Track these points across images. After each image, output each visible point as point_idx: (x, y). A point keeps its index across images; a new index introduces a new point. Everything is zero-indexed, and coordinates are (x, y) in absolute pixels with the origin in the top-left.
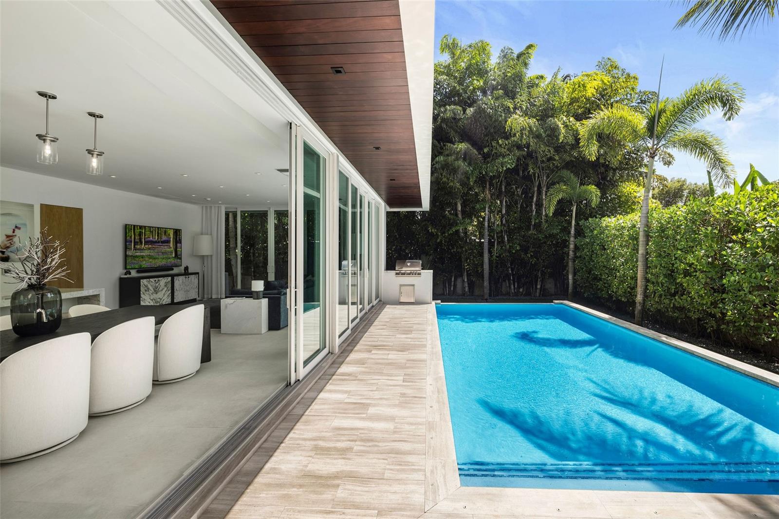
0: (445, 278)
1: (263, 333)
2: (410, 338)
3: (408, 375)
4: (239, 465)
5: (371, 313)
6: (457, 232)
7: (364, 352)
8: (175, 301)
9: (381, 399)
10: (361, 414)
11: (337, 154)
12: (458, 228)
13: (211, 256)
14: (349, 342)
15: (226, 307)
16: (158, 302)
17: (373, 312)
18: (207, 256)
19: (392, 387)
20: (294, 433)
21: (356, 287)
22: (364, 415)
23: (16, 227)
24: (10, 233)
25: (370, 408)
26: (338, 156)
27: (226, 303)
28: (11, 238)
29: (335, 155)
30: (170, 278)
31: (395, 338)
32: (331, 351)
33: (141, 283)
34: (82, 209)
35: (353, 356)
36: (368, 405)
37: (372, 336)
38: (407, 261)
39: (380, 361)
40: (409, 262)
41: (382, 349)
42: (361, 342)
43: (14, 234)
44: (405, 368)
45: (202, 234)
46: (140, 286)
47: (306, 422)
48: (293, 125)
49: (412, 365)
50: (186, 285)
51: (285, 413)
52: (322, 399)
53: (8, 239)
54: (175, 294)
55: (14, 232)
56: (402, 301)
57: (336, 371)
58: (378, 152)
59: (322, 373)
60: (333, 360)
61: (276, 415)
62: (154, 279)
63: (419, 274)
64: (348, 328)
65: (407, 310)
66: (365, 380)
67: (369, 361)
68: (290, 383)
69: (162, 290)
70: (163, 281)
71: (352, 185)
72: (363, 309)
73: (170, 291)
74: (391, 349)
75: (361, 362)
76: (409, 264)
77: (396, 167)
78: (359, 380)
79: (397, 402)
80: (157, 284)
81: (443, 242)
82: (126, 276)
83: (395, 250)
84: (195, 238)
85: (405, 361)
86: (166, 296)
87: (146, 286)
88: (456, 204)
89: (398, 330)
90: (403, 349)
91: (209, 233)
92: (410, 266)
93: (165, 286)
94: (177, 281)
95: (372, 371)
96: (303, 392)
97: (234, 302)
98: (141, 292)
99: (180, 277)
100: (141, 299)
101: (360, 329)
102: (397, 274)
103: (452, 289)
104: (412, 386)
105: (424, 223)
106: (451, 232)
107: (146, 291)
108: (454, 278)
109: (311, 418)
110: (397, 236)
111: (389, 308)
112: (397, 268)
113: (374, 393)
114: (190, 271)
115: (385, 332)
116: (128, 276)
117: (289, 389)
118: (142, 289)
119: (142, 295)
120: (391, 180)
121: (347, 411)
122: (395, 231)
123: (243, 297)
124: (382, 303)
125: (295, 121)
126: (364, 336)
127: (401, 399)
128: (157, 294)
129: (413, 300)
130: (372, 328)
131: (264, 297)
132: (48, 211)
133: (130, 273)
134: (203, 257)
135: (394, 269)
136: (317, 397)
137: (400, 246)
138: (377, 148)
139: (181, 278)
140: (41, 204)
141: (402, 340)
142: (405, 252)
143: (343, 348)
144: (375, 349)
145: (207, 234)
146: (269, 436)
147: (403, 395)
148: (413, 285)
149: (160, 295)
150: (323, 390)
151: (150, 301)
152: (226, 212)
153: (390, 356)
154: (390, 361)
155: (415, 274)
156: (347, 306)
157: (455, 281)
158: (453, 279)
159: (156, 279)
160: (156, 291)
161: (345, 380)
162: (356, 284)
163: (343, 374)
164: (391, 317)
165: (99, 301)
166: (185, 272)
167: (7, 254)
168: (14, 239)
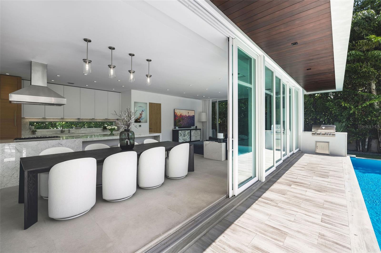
0: (359, 139)
1: (222, 161)
2: (327, 182)
3: (327, 216)
4: (183, 249)
5: (292, 158)
6: (372, 105)
7: (285, 185)
8: (191, 141)
9: (299, 232)
10: (278, 240)
11: (263, 56)
12: (373, 102)
13: (206, 122)
14: (274, 175)
15: (206, 145)
17: (293, 157)
18: (205, 122)
19: (309, 224)
20: (223, 236)
21: (280, 141)
22: (281, 244)
23: (143, 111)
24: (141, 113)
25: (287, 238)
26: (264, 57)
27: (206, 143)
29: (262, 56)
30: (189, 131)
31: (312, 179)
32: (260, 180)
33: (179, 132)
34: (161, 104)
35: (275, 186)
36: (286, 234)
37: (292, 174)
38: (322, 125)
39: (298, 195)
40: (323, 126)
41: (301, 185)
42: (283, 177)
44: (324, 208)
45: (203, 112)
46: (179, 133)
47: (234, 230)
48: (230, 39)
49: (330, 207)
50: (196, 134)
51: (221, 218)
52: (249, 215)
53: (140, 115)
54: (191, 138)
56: (317, 152)
57: (262, 195)
58: (296, 47)
59: (252, 193)
60: (261, 186)
61: (215, 217)
62: (184, 131)
63: (334, 135)
64: (273, 166)
65: (322, 159)
66: (284, 208)
67: (288, 193)
68: (229, 196)
70: (187, 132)
71: (276, 77)
72: (286, 154)
73: (189, 136)
74: (308, 187)
75: (282, 193)
76: (323, 128)
77: (311, 58)
78: (279, 207)
79: (316, 242)
80: (185, 133)
81: (356, 113)
82: (174, 129)
83: (311, 119)
84: (200, 114)
85: (323, 201)
86: (188, 138)
87: (181, 134)
88: (370, 85)
89: (315, 173)
90: (320, 190)
91: (206, 112)
92: (325, 129)
93: (188, 134)
94: (192, 132)
95: (291, 202)
96: (236, 205)
97: (209, 143)
100: (179, 139)
101: (283, 167)
102: (313, 134)
103: (366, 147)
104: (331, 229)
105: (336, 101)
106: (365, 105)
108: (369, 140)
109: (238, 228)
110: (314, 110)
111: (307, 155)
112: (313, 130)
113: (291, 224)
114: (198, 128)
115: (303, 173)
116: (175, 129)
117: (228, 200)
118: (179, 135)
119: (179, 137)
120: (307, 69)
121: (265, 233)
122: (312, 107)
123: (214, 141)
124: (301, 153)
125: (231, 35)
126: (286, 173)
127: (319, 239)
128: (185, 137)
129: (327, 152)
130: (292, 168)
131: (224, 142)
132: (151, 105)
133: (176, 128)
134: (203, 122)
135: (311, 131)
136: (245, 211)
137: (315, 117)
138: (295, 44)
139: (194, 131)
140: (149, 103)
141: (318, 181)
142: (319, 120)
143: (269, 179)
144: (295, 184)
145: (205, 112)
146: (207, 232)
147: (322, 236)
148: (328, 142)
149: (186, 137)
150: (251, 208)
151: (182, 139)
152: (212, 102)
153: (307, 194)
154: (308, 198)
155: (330, 135)
156: (273, 151)
157: (369, 142)
158: (367, 140)
160: (184, 136)
161: (267, 203)
162: (280, 138)
163: (267, 199)
164: (308, 162)
165: (160, 138)
166: (196, 128)
167: (140, 120)
168: (142, 115)
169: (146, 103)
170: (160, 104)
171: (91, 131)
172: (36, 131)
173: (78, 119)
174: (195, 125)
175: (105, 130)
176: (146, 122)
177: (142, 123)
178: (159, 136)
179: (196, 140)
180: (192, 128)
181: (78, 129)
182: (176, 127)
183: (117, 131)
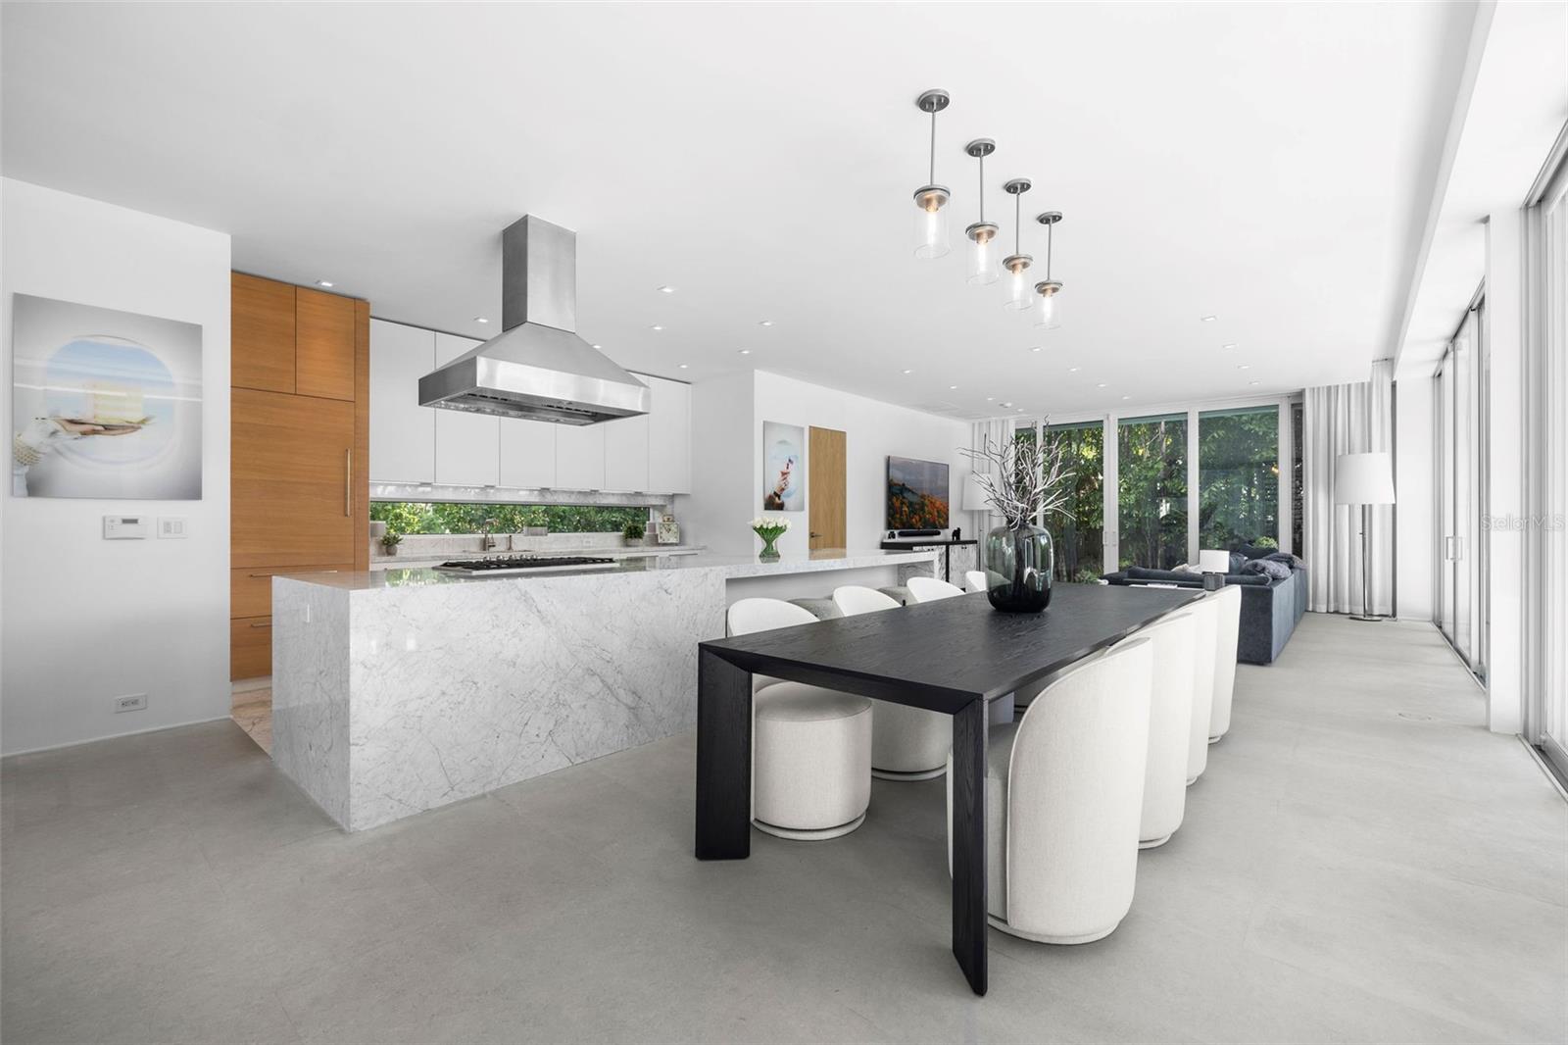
23: (790, 460)
24: (785, 470)
28: (785, 476)
30: (943, 548)
34: (845, 433)
43: (788, 471)
50: (962, 562)
53: (783, 478)
55: (788, 468)
70: (935, 554)
94: (952, 553)
114: (962, 535)
132: (816, 438)
133: (894, 537)
134: (977, 513)
139: (955, 549)
140: (810, 427)
152: (1016, 430)
167: (783, 498)
168: (788, 478)
169: (802, 429)
170: (842, 435)
171: (585, 544)
172: (396, 541)
173: (544, 491)
174: (952, 526)
175: (634, 541)
176: (801, 507)
180: (948, 535)
181: (537, 535)
182: (894, 532)
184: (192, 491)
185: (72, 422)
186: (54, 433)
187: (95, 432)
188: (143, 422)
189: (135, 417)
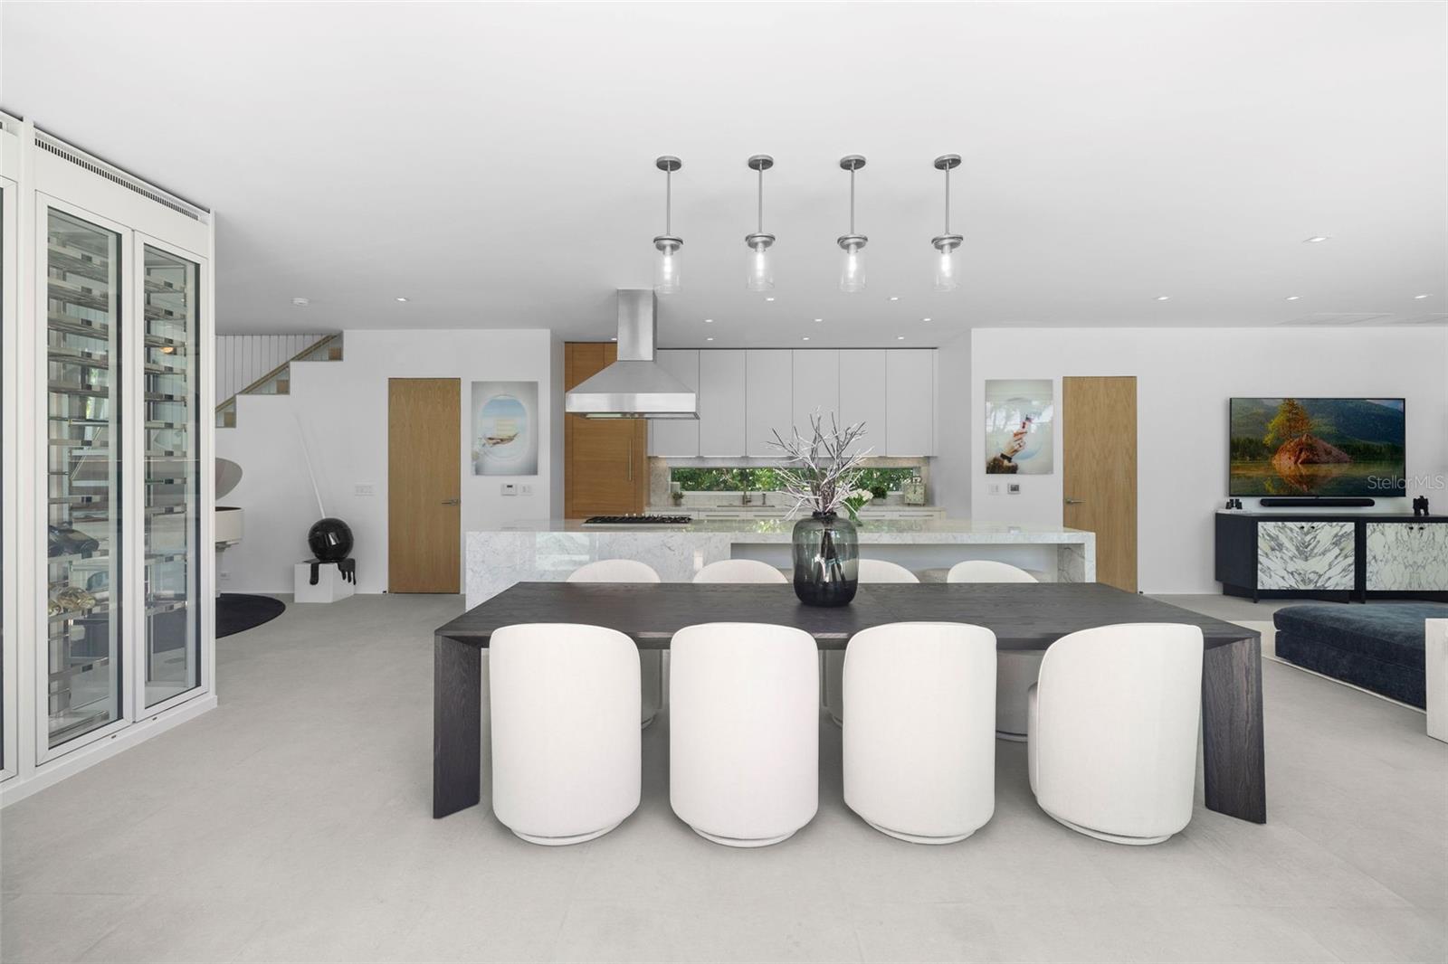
8: (1371, 588)
16: (1310, 581)
23: (1027, 419)
24: (1018, 429)
28: (1020, 436)
30: (1350, 527)
33: (1259, 527)
34: (1134, 377)
43: (1024, 430)
46: (1257, 537)
50: (1411, 549)
53: (1016, 438)
54: (1369, 569)
55: (1024, 427)
62: (1299, 524)
69: (1324, 553)
70: (1327, 532)
73: (1351, 559)
80: (1308, 538)
82: (1228, 508)
86: (1337, 569)
87: (1275, 539)
93: (1335, 544)
94: (1378, 534)
98: (1260, 552)
99: (1387, 524)
100: (1259, 566)
107: (1273, 549)
114: (1434, 510)
116: (1234, 511)
118: (1263, 544)
119: (1261, 558)
128: (1306, 559)
132: (1077, 389)
133: (1239, 506)
139: (1395, 528)
140: (1063, 377)
149: (1316, 564)
151: (1286, 576)
159: (1303, 524)
160: (1304, 551)
165: (1083, 557)
166: (1417, 512)
167: (1015, 461)
168: (1025, 438)
169: (1049, 383)
174: (1413, 493)
176: (1047, 470)
177: (1022, 473)
178: (1080, 546)
179: (1415, 588)
180: (1382, 506)
182: (1241, 500)
183: (924, 505)
184: (534, 471)
185: (490, 439)
186: (484, 445)
187: (498, 443)
188: (514, 436)
189: (511, 434)
